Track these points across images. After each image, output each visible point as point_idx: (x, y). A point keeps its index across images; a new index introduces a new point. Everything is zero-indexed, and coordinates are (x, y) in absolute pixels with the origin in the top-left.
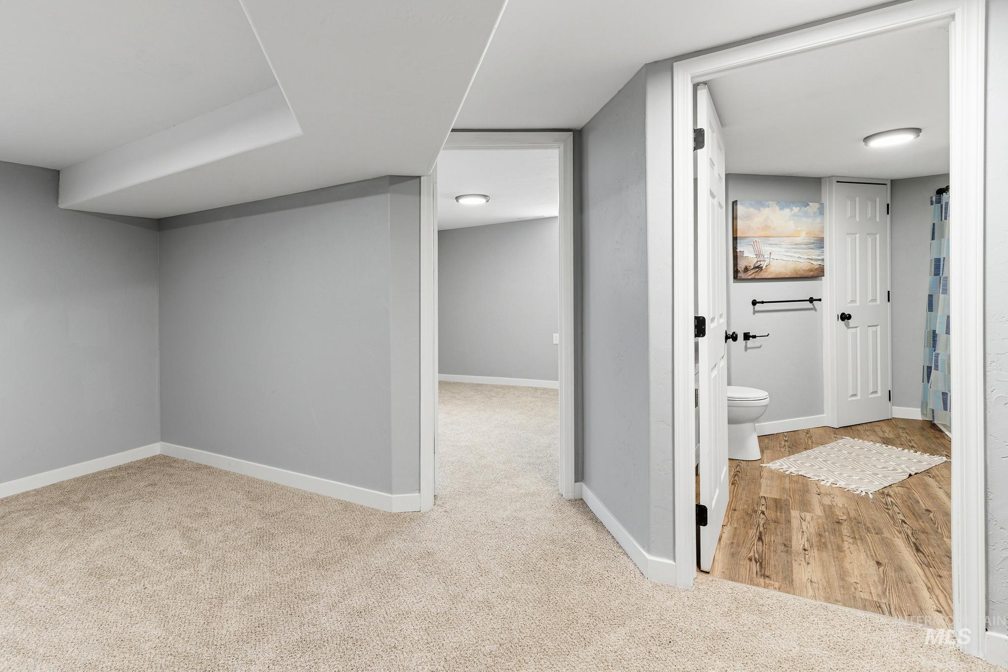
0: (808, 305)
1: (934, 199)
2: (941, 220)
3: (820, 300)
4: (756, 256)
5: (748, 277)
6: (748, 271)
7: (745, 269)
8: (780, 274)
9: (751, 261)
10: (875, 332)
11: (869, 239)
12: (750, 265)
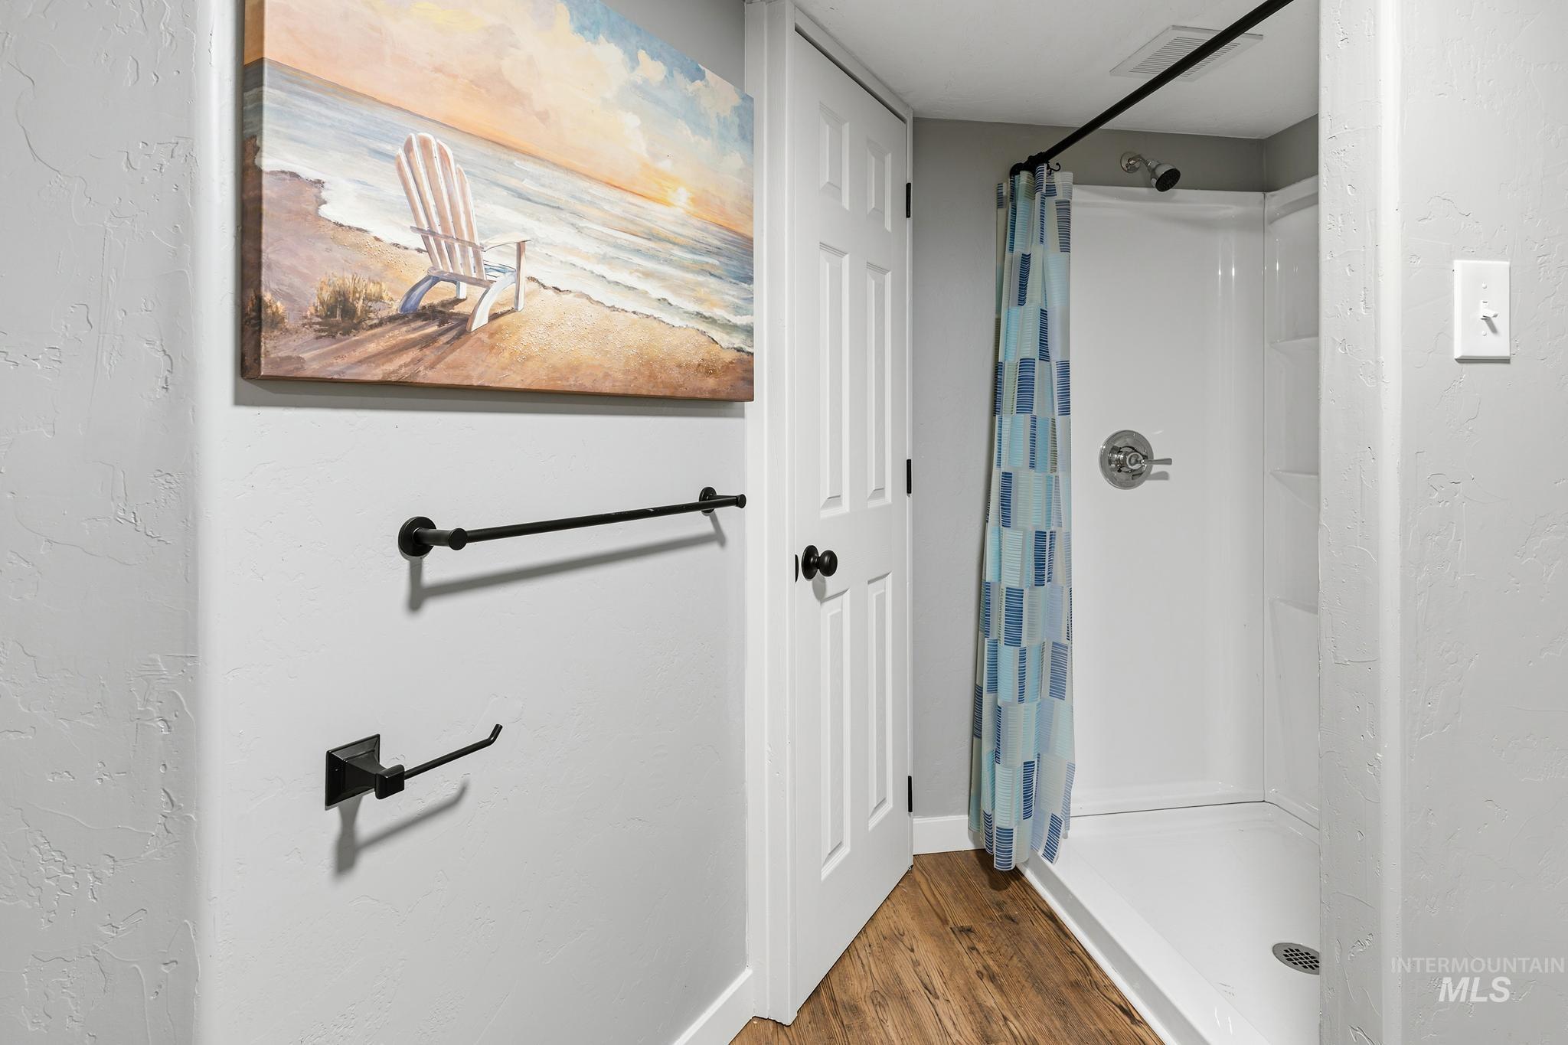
0: (697, 523)
3: (740, 501)
4: (425, 239)
5: (362, 368)
6: (357, 327)
7: (331, 310)
8: (574, 369)
9: (388, 266)
10: (881, 598)
11: (872, 284)
12: (373, 289)
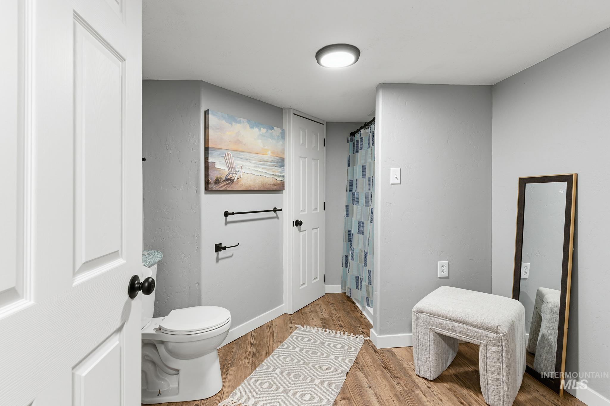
0: (272, 214)
1: (349, 139)
2: (354, 153)
3: (281, 210)
4: (228, 168)
5: (220, 189)
6: (219, 182)
7: (216, 180)
8: (250, 186)
9: (223, 173)
10: (316, 233)
11: (314, 163)
12: (221, 177)
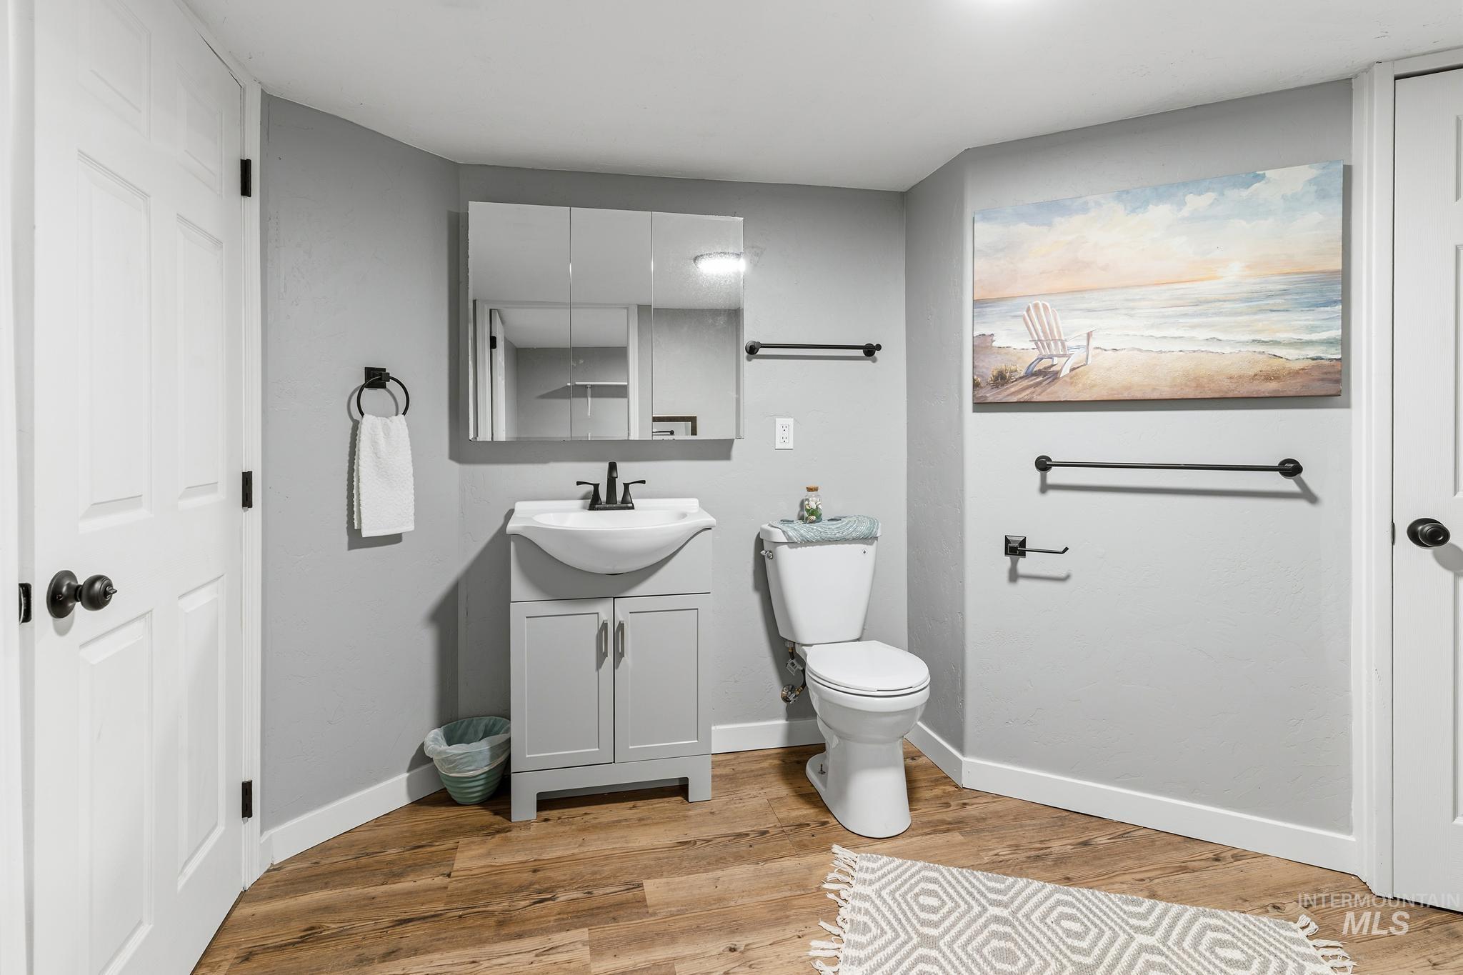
4: (1036, 344)
5: (1009, 397)
6: (1007, 383)
7: (996, 378)
9: (1019, 358)
12: (1013, 368)
